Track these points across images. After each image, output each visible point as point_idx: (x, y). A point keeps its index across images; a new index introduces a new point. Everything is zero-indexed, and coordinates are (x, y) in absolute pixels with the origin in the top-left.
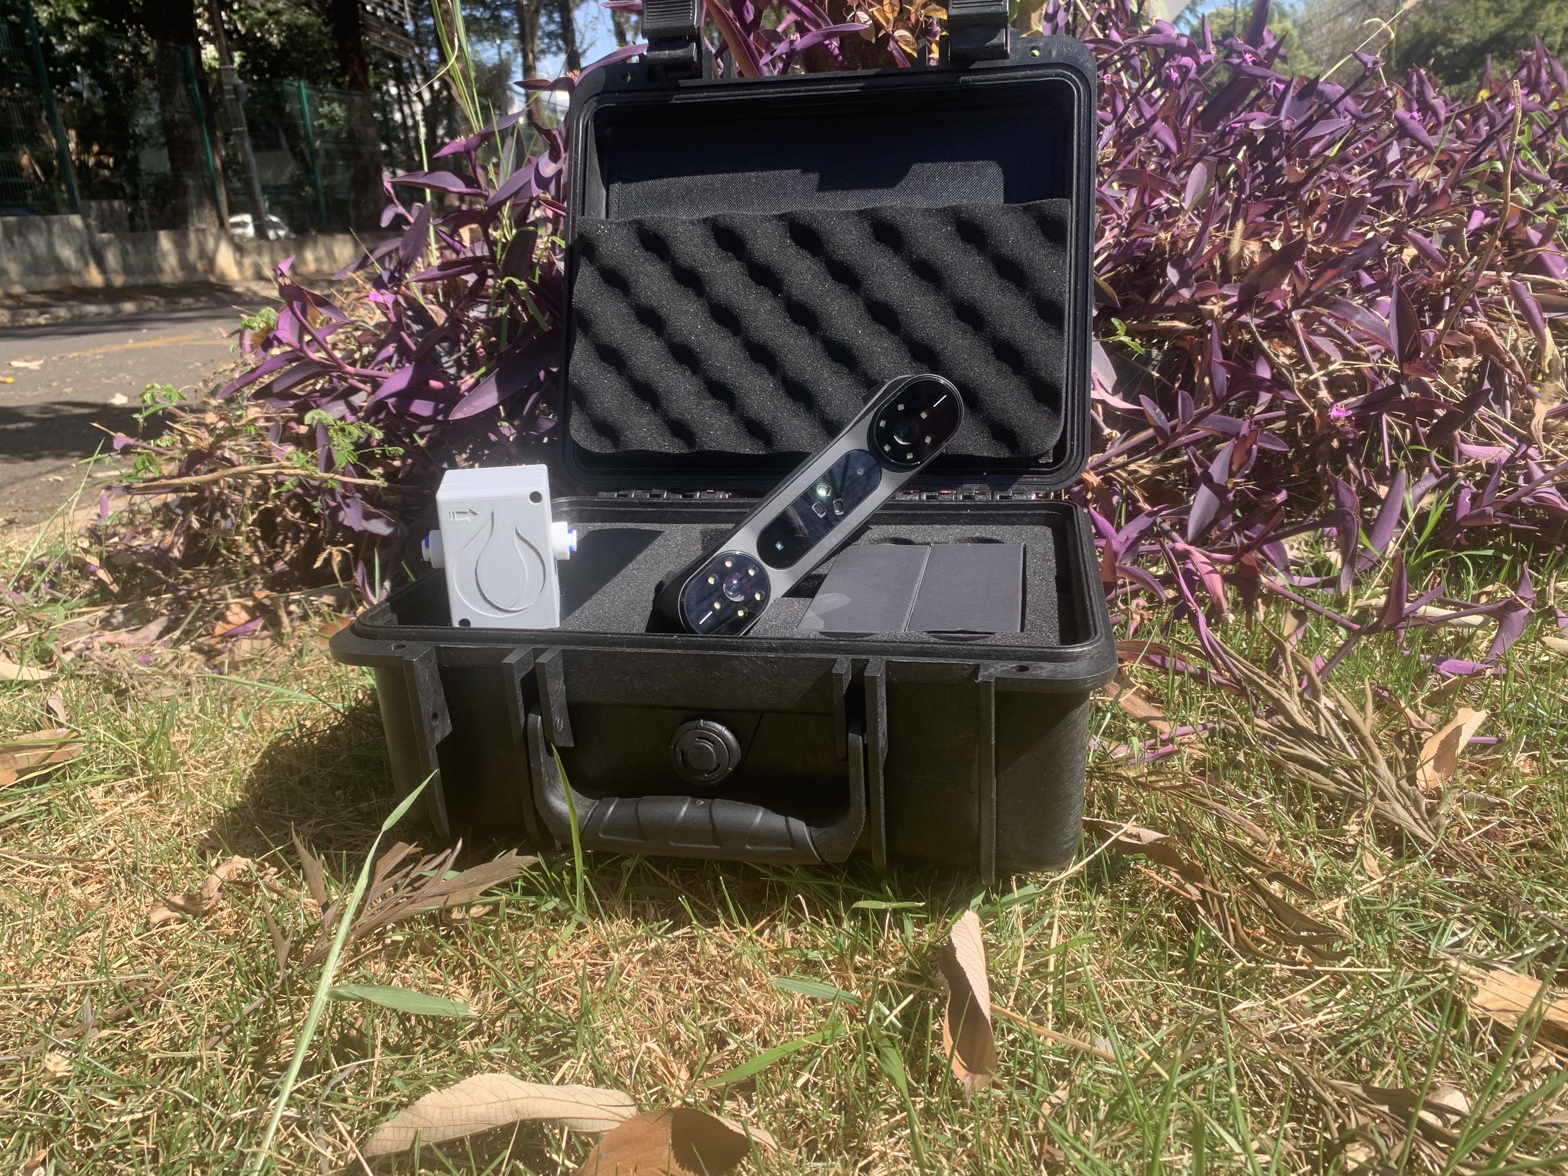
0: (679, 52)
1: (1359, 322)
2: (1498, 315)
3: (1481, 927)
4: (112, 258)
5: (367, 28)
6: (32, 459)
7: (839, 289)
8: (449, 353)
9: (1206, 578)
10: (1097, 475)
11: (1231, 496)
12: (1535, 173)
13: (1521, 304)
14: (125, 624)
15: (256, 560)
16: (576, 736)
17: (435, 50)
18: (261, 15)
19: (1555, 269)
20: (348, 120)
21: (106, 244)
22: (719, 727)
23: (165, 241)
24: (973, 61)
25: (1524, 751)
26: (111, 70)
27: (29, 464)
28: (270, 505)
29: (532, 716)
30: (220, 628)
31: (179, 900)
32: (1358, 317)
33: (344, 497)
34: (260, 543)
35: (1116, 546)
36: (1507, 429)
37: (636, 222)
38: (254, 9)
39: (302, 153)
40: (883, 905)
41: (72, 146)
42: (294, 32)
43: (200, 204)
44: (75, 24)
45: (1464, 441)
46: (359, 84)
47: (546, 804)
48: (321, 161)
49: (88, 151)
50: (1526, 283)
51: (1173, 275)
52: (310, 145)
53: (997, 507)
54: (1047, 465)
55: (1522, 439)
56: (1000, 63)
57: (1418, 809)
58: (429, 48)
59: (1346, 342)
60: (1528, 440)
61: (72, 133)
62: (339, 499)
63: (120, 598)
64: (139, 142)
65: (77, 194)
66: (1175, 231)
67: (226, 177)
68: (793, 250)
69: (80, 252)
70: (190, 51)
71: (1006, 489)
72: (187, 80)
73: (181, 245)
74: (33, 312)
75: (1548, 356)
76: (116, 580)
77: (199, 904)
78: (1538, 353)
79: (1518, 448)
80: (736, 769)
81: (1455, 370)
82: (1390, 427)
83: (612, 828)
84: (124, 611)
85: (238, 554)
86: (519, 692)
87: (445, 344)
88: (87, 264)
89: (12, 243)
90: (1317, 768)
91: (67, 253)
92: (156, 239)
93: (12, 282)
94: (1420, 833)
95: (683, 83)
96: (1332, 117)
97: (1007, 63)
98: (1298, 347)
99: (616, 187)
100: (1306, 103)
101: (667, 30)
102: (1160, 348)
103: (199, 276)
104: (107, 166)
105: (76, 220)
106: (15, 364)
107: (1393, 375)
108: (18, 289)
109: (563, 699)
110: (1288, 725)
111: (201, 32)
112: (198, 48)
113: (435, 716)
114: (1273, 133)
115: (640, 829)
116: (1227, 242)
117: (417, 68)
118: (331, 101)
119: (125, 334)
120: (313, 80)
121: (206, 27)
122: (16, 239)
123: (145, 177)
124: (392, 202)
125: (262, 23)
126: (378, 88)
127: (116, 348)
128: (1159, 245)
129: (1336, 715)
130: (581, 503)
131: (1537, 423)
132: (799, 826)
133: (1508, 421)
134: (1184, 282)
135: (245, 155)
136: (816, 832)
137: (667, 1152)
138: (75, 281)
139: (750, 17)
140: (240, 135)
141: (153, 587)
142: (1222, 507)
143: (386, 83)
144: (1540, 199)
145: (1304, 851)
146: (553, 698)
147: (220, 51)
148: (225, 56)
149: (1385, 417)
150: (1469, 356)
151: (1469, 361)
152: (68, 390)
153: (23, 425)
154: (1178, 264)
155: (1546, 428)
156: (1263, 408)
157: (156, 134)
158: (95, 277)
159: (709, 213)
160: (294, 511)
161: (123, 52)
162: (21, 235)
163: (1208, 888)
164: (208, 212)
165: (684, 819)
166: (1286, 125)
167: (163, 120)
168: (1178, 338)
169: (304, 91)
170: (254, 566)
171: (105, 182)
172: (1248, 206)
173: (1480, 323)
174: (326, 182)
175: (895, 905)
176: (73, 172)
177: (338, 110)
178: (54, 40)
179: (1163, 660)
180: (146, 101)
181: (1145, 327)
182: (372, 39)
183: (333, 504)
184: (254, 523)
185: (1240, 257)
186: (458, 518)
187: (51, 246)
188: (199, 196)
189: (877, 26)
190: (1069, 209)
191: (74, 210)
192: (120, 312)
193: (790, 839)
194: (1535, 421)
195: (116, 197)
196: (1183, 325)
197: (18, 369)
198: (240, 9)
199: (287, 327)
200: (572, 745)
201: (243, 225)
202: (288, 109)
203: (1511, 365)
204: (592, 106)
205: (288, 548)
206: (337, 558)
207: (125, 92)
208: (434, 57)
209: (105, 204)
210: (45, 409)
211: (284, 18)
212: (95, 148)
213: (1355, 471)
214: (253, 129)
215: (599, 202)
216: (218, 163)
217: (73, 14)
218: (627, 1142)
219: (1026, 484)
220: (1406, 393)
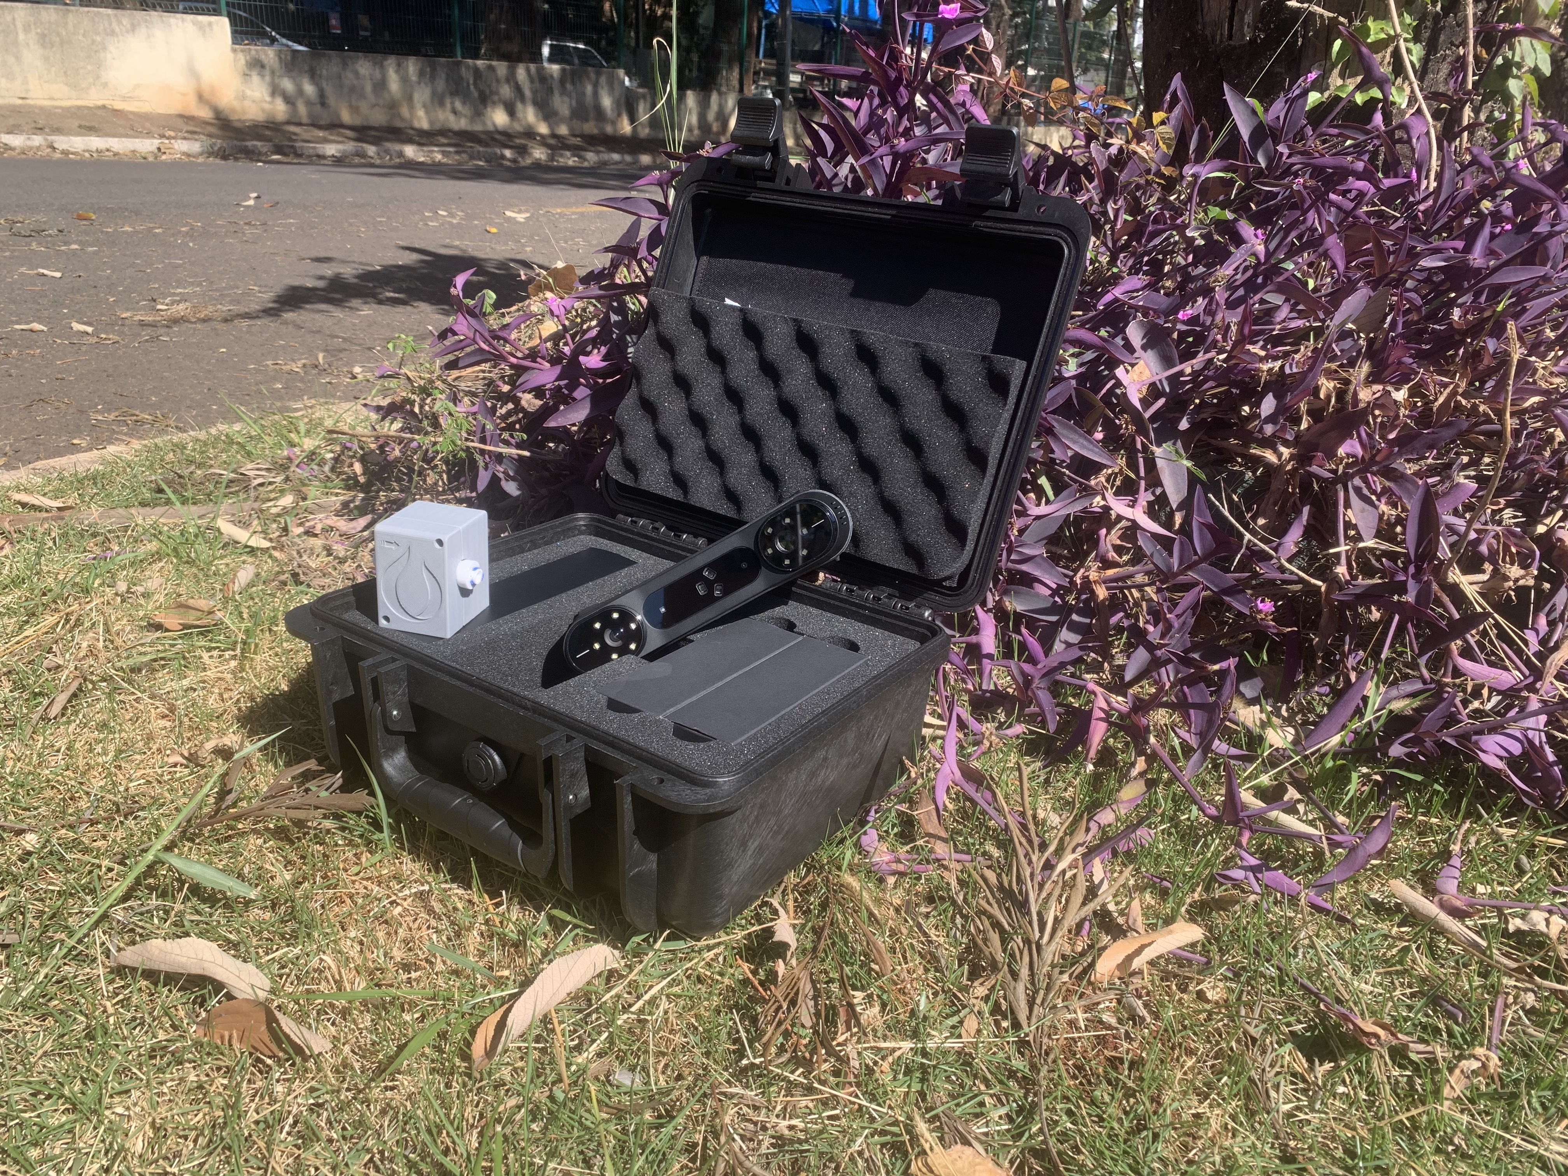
0: (757, 159)
4: (643, 111)
7: (820, 393)
9: (1093, 723)
11: (1158, 653)
14: (350, 512)
22: (493, 753)
23: (692, 101)
24: (984, 211)
29: (376, 705)
31: (186, 753)
40: (569, 918)
47: (381, 767)
54: (950, 588)
55: (1533, 671)
56: (1010, 215)
60: (1539, 674)
63: (364, 488)
68: (796, 352)
69: (617, 104)
71: (911, 600)
77: (197, 759)
79: (1526, 678)
86: (369, 686)
88: (619, 115)
89: (565, 89)
90: (1002, 930)
91: (607, 102)
92: (685, 99)
93: (561, 124)
99: (704, 259)
101: (752, 139)
106: (509, 213)
108: (562, 131)
109: (403, 698)
113: (334, 683)
122: (570, 84)
131: (1559, 658)
132: (517, 843)
136: (526, 850)
137: (264, 1028)
138: (609, 129)
142: (1152, 660)
146: (389, 697)
151: (1523, 572)
154: (1279, 397)
158: (625, 127)
165: (454, 808)
166: (1479, 263)
175: (575, 921)
186: (387, 546)
193: (509, 850)
194: (1556, 656)
196: (1271, 458)
197: (507, 219)
200: (414, 730)
204: (693, 190)
215: (687, 271)
219: (929, 600)
220: (1404, 594)
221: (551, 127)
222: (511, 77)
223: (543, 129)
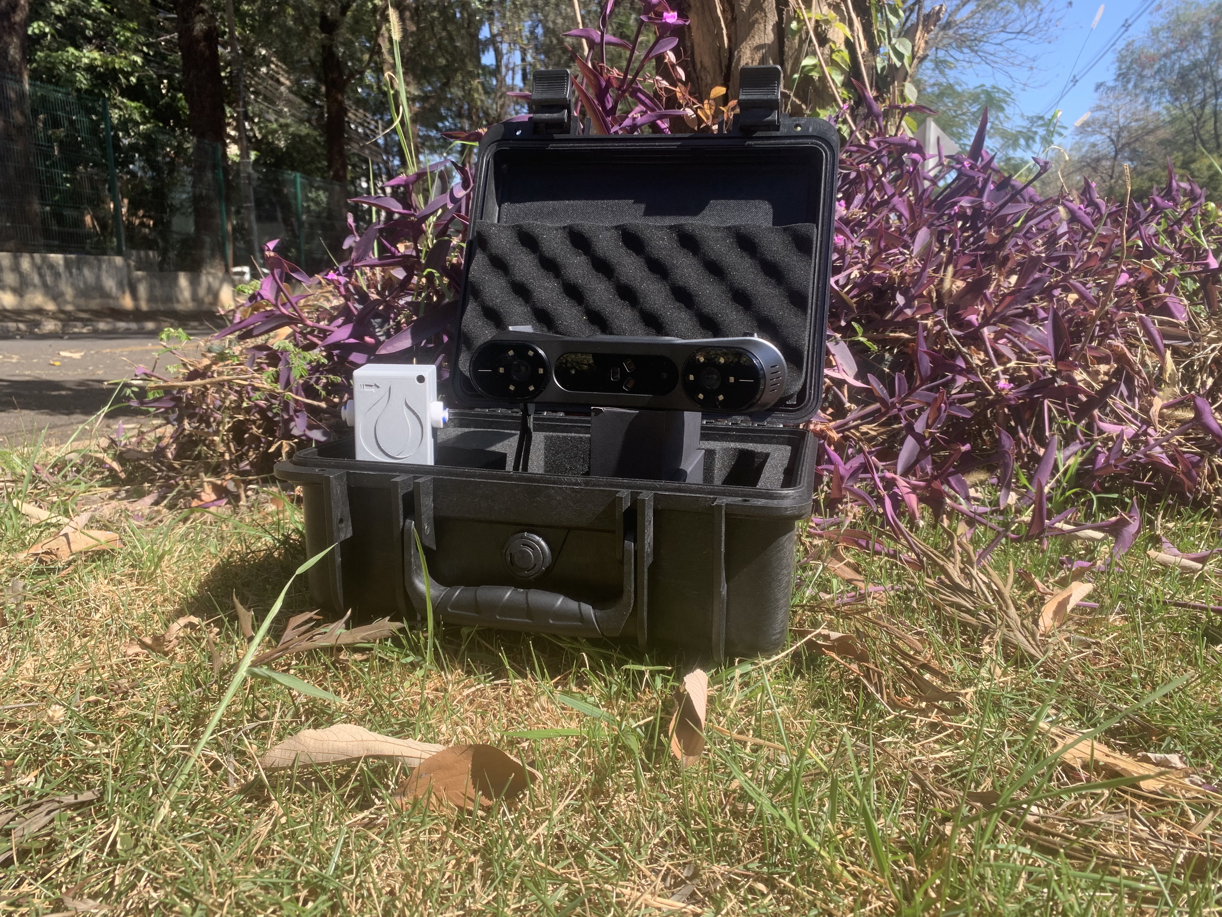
0: (555, 115)
1: (1030, 336)
2: (1133, 341)
3: (1069, 712)
4: (142, 290)
5: (350, 139)
6: (67, 414)
7: (653, 277)
8: (381, 326)
9: (906, 497)
10: (838, 433)
11: (928, 442)
12: (1165, 249)
13: (1148, 333)
14: (126, 498)
15: (227, 457)
16: (438, 543)
17: (397, 158)
18: (275, 126)
19: (1177, 314)
20: (328, 204)
21: (139, 280)
22: (537, 538)
23: (183, 281)
24: (755, 132)
25: (1118, 613)
26: (160, 158)
27: (66, 417)
28: (241, 417)
29: (408, 521)
30: (195, 503)
31: (148, 640)
32: (1029, 332)
33: (296, 411)
34: (231, 445)
35: (842, 471)
36: (1135, 416)
37: (517, 226)
38: (270, 122)
39: (291, 225)
40: (643, 668)
41: (124, 210)
42: (296, 140)
43: (213, 256)
44: (137, 124)
45: (1101, 419)
46: (340, 178)
47: (412, 584)
48: (306, 229)
49: (136, 215)
50: (1154, 322)
51: (900, 300)
52: (299, 219)
53: (754, 431)
54: (792, 406)
55: (1143, 422)
56: (774, 134)
57: (1034, 639)
58: (394, 157)
59: (1022, 351)
60: (1148, 422)
61: (126, 201)
62: (292, 413)
63: (124, 483)
64: (174, 210)
65: (123, 243)
66: (904, 270)
67: (235, 239)
68: (623, 250)
69: (120, 285)
70: (220, 146)
71: (763, 421)
72: (214, 167)
73: (194, 283)
74: (79, 324)
75: (1169, 371)
76: (124, 471)
77: (161, 645)
78: (1162, 369)
79: (1140, 428)
80: (547, 569)
81: (1097, 373)
82: (1050, 410)
83: (456, 605)
84: (127, 491)
85: (214, 451)
86: (400, 502)
87: (379, 320)
88: (124, 292)
89: (71, 273)
90: (968, 611)
91: (110, 284)
92: (176, 279)
93: (66, 302)
94: (1033, 651)
95: (557, 136)
96: (1019, 202)
97: (778, 134)
98: (987, 354)
99: (505, 205)
100: (1003, 192)
101: (546, 100)
102: (891, 353)
103: (205, 307)
104: (148, 226)
105: (119, 260)
106: (63, 354)
107: (1052, 372)
108: (69, 308)
109: (431, 513)
110: (947, 581)
111: (229, 136)
112: (225, 145)
113: (341, 521)
114: (978, 209)
115: (476, 606)
116: (942, 281)
117: (384, 170)
118: (318, 189)
119: (145, 341)
120: (308, 174)
121: (233, 133)
122: (74, 271)
123: (175, 236)
124: (352, 233)
125: (274, 132)
126: (353, 182)
127: (139, 348)
128: (891, 278)
129: (988, 587)
130: (462, 414)
131: (1155, 411)
132: (588, 609)
133: (1136, 410)
134: (908, 305)
135: (250, 222)
136: (599, 613)
137: (467, 780)
138: (112, 303)
139: (609, 106)
140: (247, 208)
141: (149, 476)
142: (921, 450)
143: (359, 178)
144: (1167, 266)
145: (951, 663)
146: (423, 509)
147: (241, 149)
148: (244, 154)
149: (1046, 402)
150: (1108, 362)
151: (1108, 367)
152: (100, 372)
153: (64, 393)
154: (904, 293)
155: (1161, 415)
156: (958, 390)
157: (187, 205)
158: (127, 302)
159: (569, 222)
160: (258, 428)
161: (170, 146)
162: (79, 269)
163: (872, 666)
164: (217, 261)
165: (508, 600)
166: (987, 205)
167: (194, 195)
168: (903, 344)
169: (299, 180)
170: (225, 461)
171: (145, 237)
172: (959, 257)
173: (1118, 343)
174: (307, 247)
175: (651, 668)
176: (122, 230)
177: (323, 196)
178: (121, 134)
179: (868, 543)
180: (183, 180)
181: (880, 336)
182: (353, 148)
183: (286, 417)
184: (229, 430)
185: (950, 291)
186: (366, 389)
187: (98, 278)
188: (212, 250)
189: (699, 120)
190: (816, 233)
191: (119, 253)
192: (143, 328)
193: (582, 617)
194: (1153, 410)
195: (151, 248)
196: (906, 336)
197: (65, 357)
198: (259, 122)
199: (268, 288)
200: (434, 548)
201: (242, 274)
202: (285, 191)
203: (1139, 373)
204: (493, 149)
205: (251, 453)
206: (286, 449)
207: (169, 174)
208: (397, 162)
209: (142, 253)
210: (81, 383)
211: (291, 130)
212: (141, 213)
213: (1024, 438)
214: (259, 204)
215: (493, 214)
216: (229, 228)
217: (137, 117)
218: (440, 768)
219: (777, 418)
220: (1060, 382)
221: (58, 304)
222: (16, 268)
223: (51, 306)
